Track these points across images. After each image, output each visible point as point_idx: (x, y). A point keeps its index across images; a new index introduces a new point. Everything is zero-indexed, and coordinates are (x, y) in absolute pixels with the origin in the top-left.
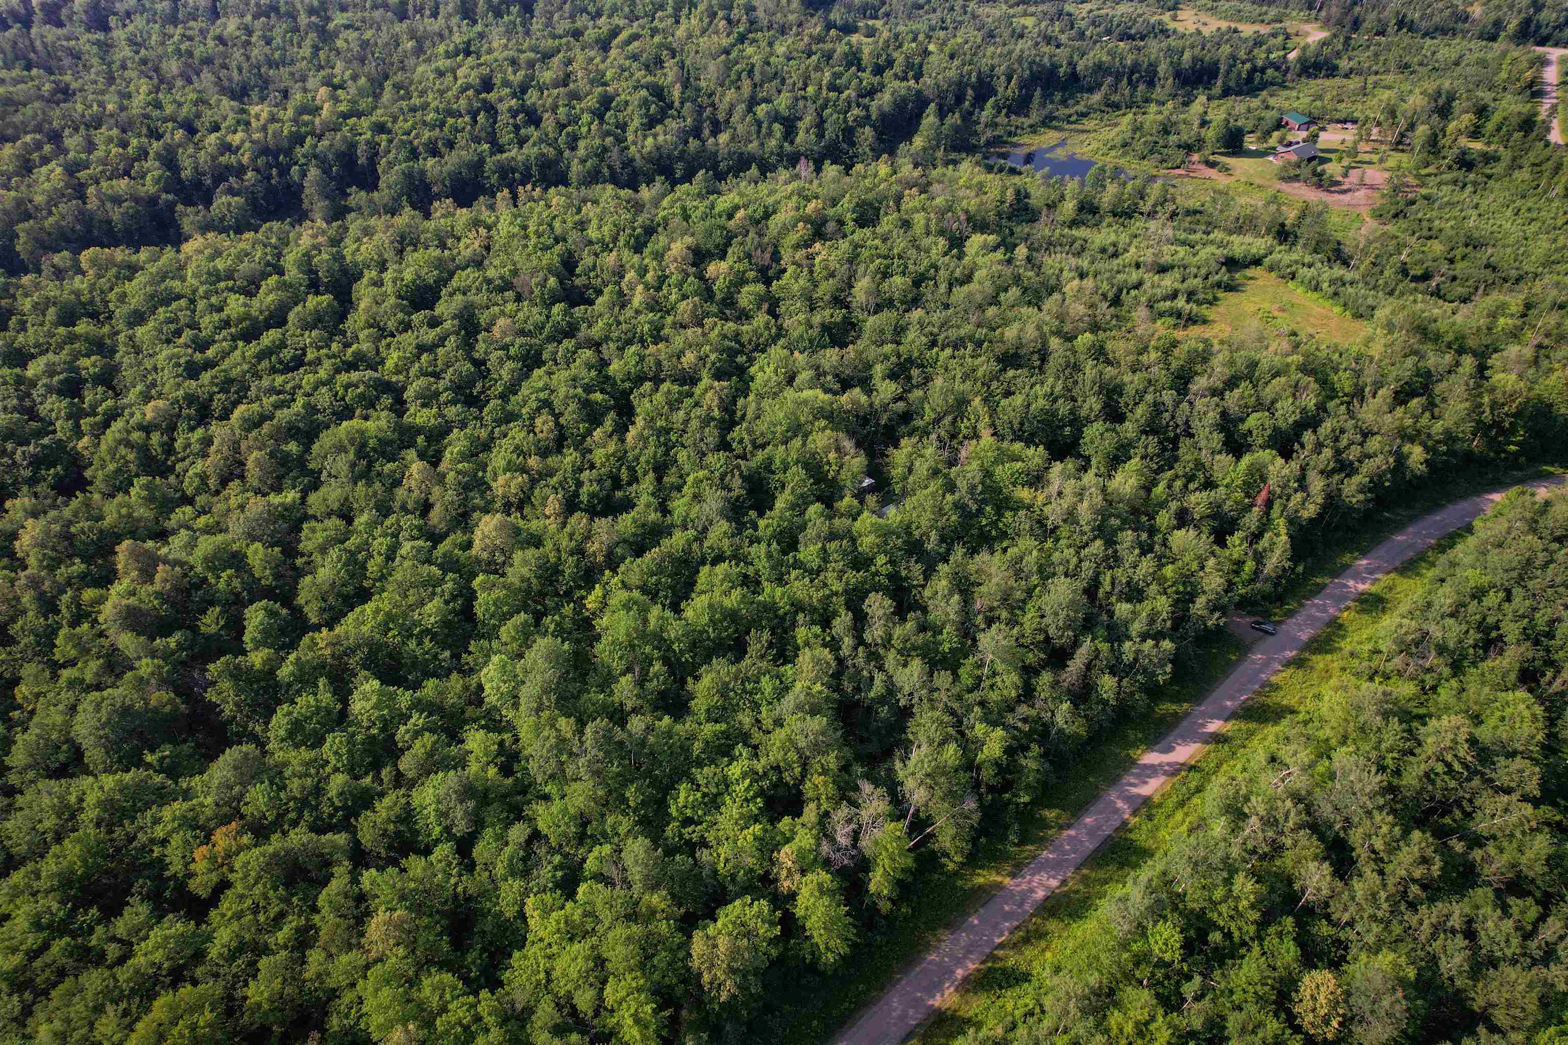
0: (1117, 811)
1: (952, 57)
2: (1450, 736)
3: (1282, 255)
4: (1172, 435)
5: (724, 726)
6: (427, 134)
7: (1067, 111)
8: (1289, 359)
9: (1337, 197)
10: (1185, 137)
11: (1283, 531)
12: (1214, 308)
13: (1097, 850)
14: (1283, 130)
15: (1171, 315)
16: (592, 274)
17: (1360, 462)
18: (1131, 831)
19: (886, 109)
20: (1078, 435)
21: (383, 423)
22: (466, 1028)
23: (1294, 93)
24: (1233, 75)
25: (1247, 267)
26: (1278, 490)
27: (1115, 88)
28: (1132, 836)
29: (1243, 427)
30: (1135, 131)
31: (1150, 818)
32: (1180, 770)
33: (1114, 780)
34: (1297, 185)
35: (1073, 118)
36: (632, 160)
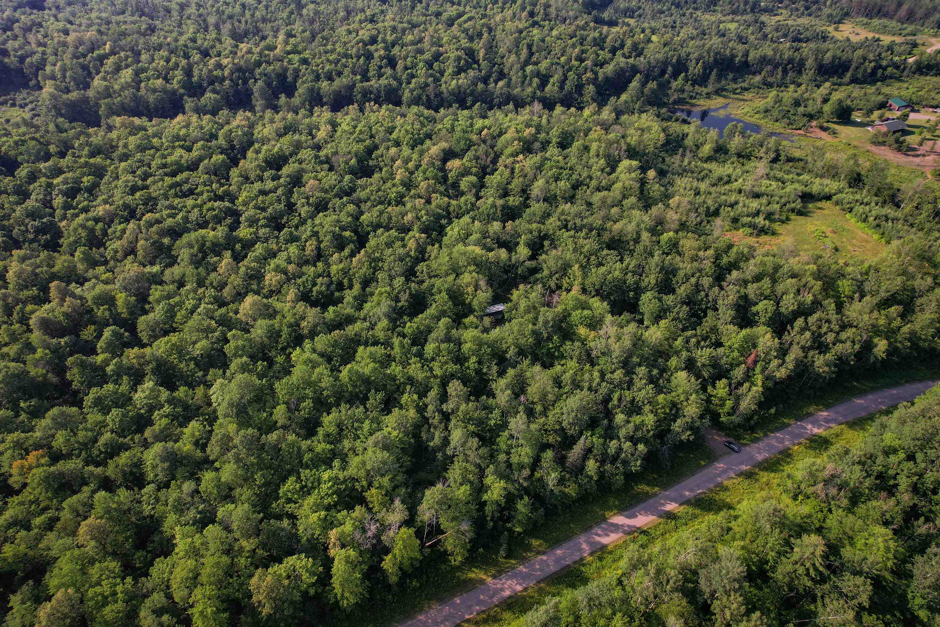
0: (580, 550)
1: (665, 45)
2: (812, 550)
3: (848, 196)
4: (704, 307)
5: (333, 446)
6: (328, 67)
7: (735, 86)
8: (807, 267)
9: (911, 158)
10: (809, 109)
11: (760, 383)
12: (784, 225)
13: (556, 573)
14: (883, 110)
15: (750, 227)
16: (380, 159)
17: (834, 344)
18: (584, 565)
19: (610, 75)
20: (637, 298)
21: (220, 234)
22: (105, 598)
23: (905, 85)
24: (861, 70)
25: (820, 200)
26: (763, 356)
27: (772, 74)
28: (583, 569)
29: (754, 309)
30: (776, 103)
31: (601, 559)
32: (635, 531)
33: (587, 529)
34: (883, 148)
35: (738, 91)
36: (442, 93)
